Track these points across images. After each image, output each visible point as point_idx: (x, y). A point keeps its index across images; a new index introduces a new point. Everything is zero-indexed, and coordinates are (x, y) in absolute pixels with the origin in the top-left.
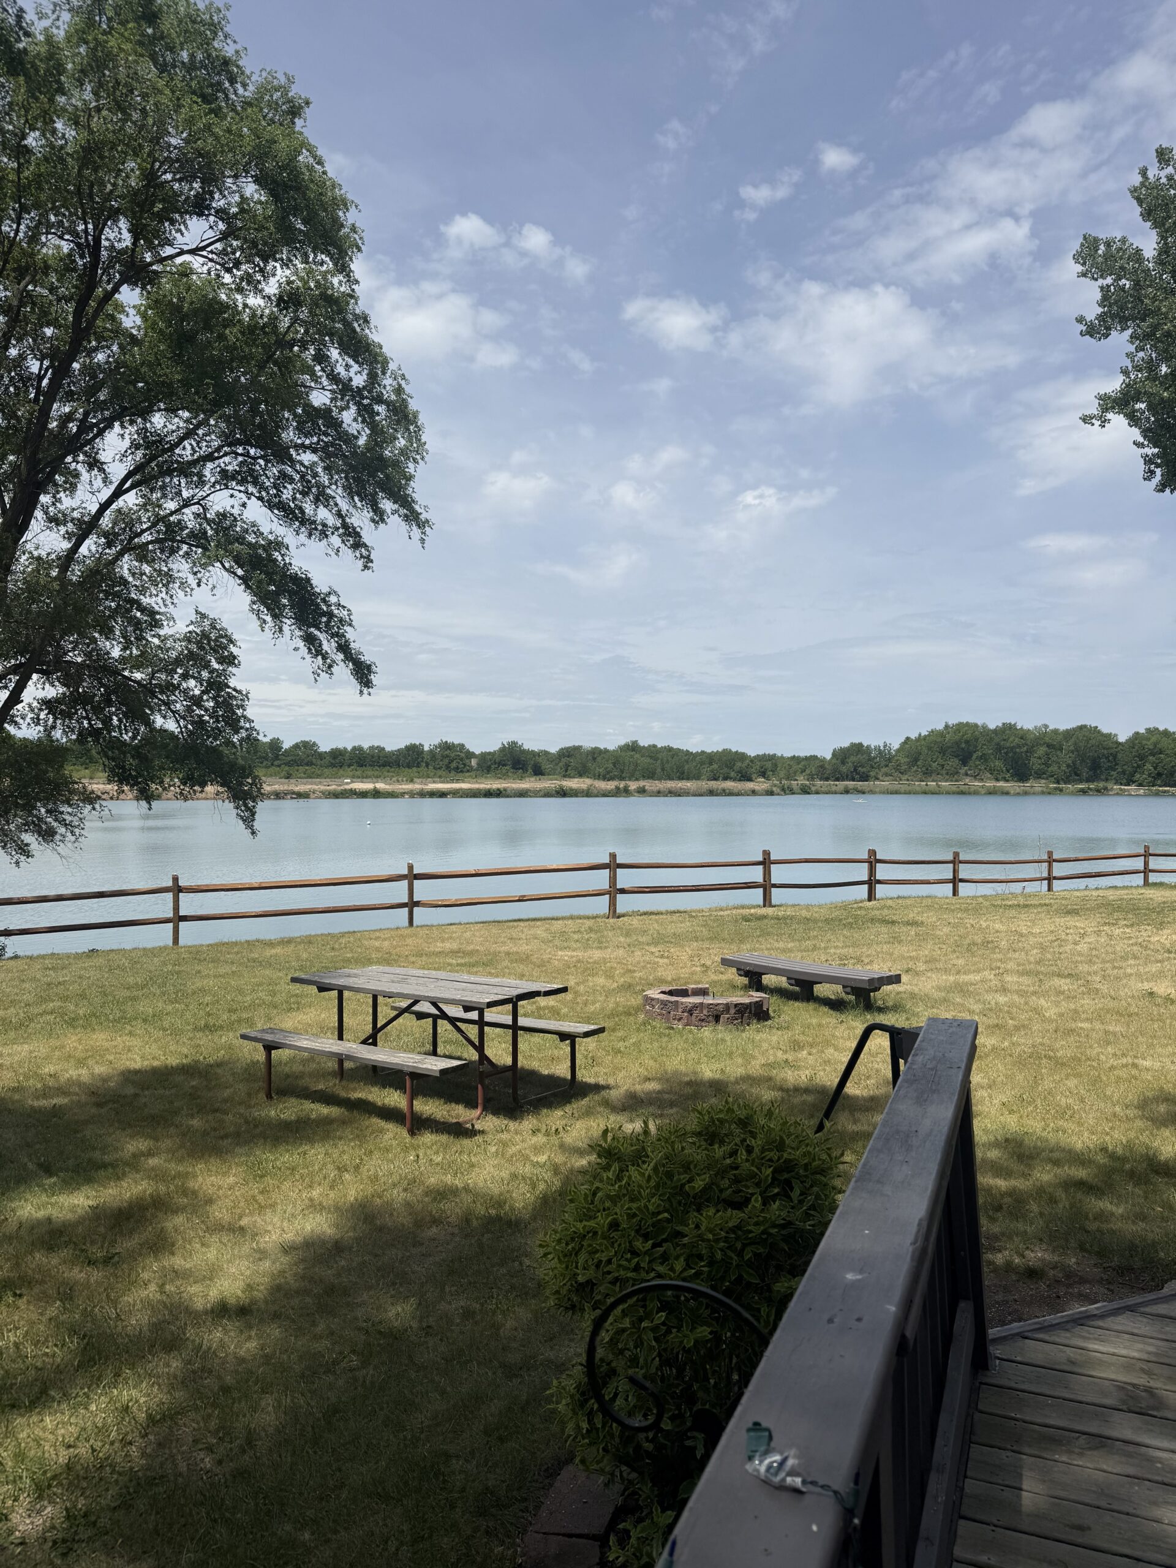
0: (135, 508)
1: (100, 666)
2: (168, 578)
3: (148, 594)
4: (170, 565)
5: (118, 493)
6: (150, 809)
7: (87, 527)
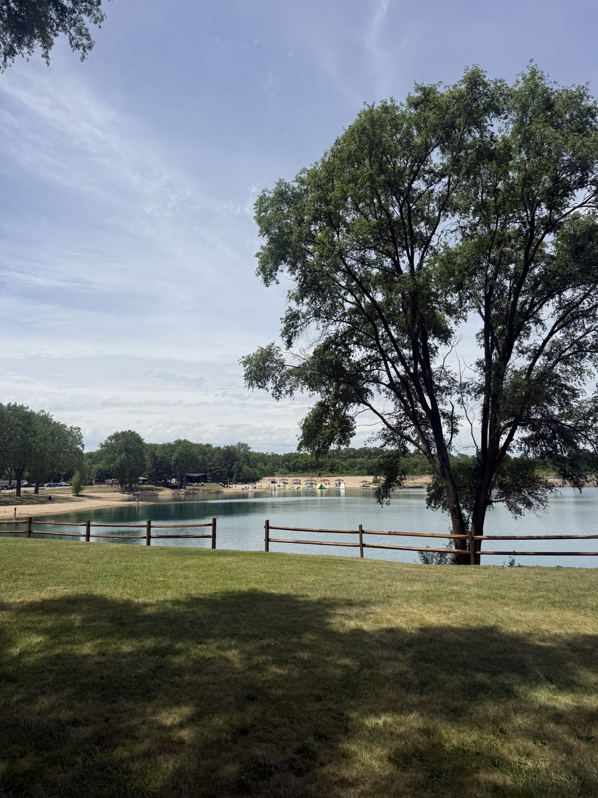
0: (561, 339)
1: (550, 420)
2: (581, 371)
3: (571, 380)
4: (582, 364)
5: (552, 333)
6: (581, 492)
7: (537, 353)
